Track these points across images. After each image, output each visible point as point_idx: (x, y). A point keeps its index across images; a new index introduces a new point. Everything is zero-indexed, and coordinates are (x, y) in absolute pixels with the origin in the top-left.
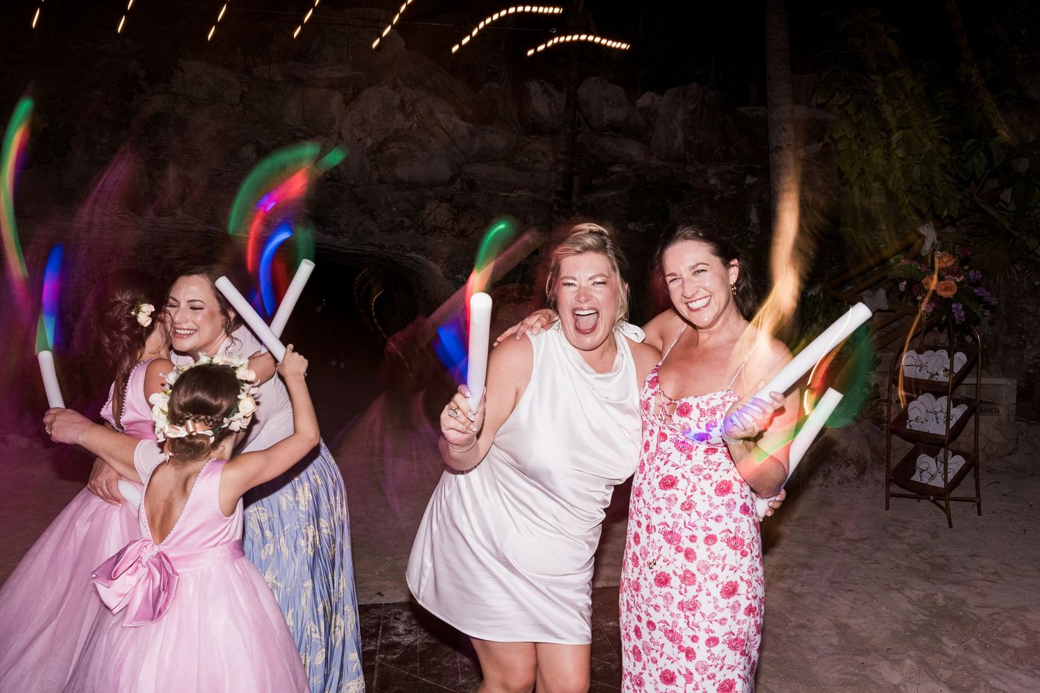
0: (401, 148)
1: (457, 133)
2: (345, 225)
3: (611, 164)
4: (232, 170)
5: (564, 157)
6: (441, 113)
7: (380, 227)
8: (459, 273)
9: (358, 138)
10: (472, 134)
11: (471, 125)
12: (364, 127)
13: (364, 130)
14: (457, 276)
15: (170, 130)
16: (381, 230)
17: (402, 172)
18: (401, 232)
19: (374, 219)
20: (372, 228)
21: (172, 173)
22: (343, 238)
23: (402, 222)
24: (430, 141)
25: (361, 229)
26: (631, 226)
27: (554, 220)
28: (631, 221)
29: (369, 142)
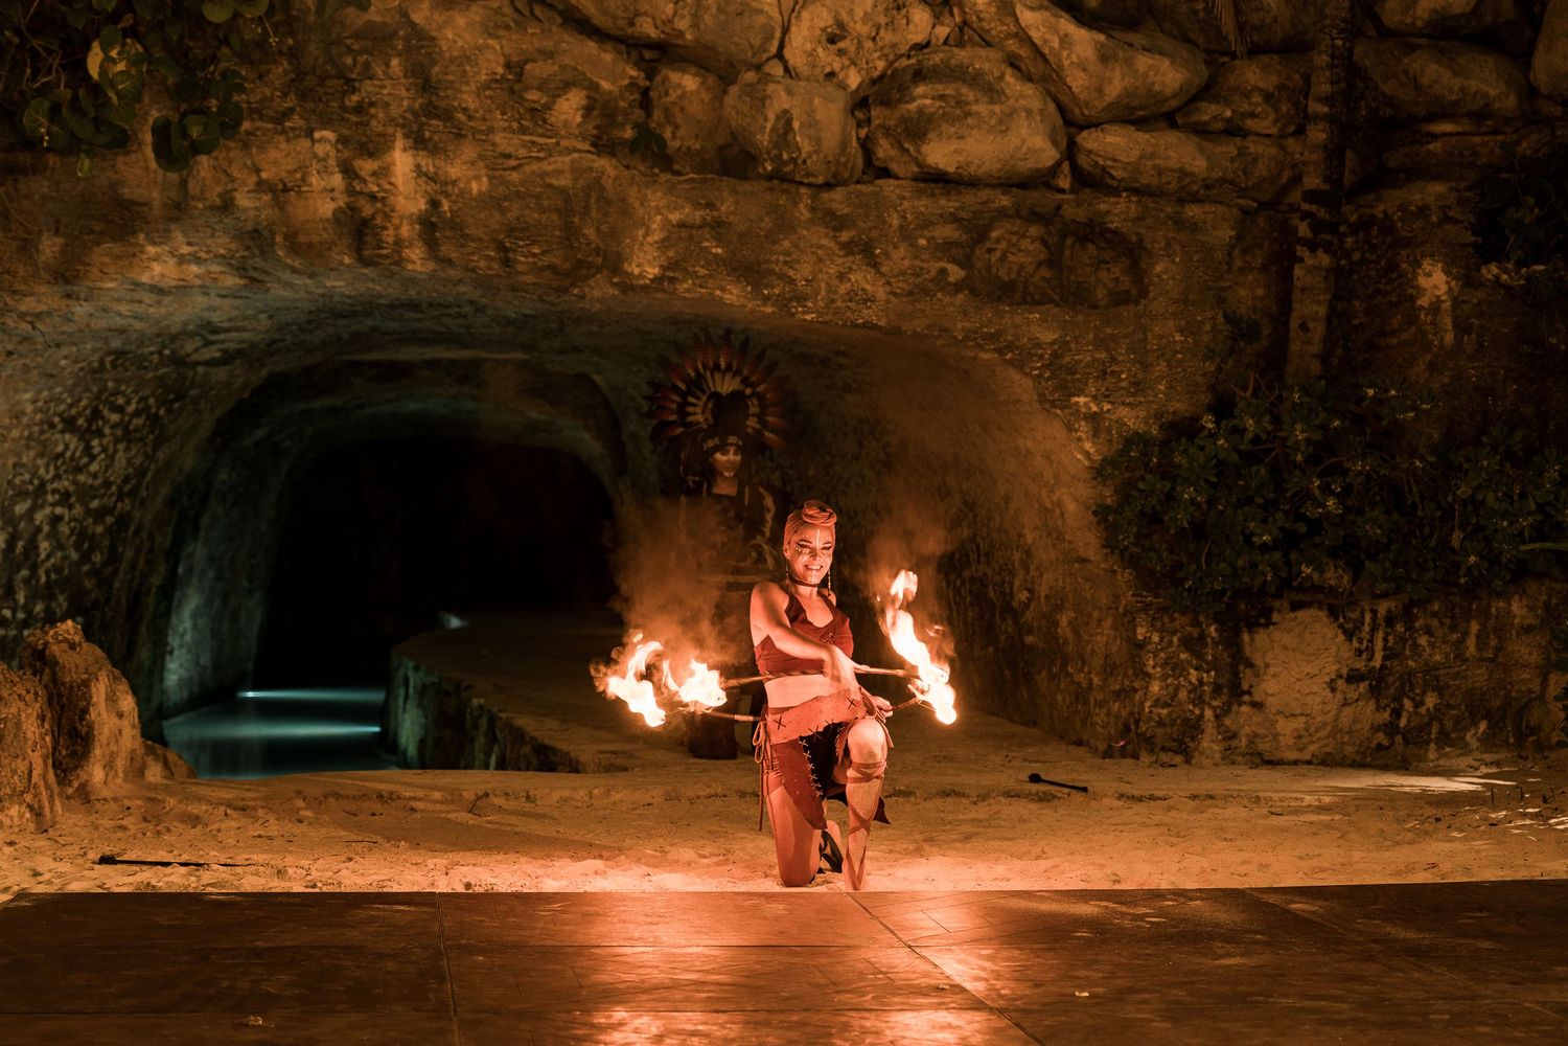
0: (942, 97)
1: (1069, 56)
2: (807, 280)
3: (1433, 117)
4: (541, 155)
5: (1326, 109)
6: (1032, 9)
7: (889, 283)
8: (1081, 392)
9: (828, 70)
10: (1104, 58)
11: (1102, 37)
12: (842, 45)
13: (841, 53)
14: (1076, 399)
15: (395, 62)
16: (892, 293)
17: (940, 154)
18: (939, 295)
19: (874, 265)
20: (868, 287)
21: (402, 161)
22: (804, 313)
23: (943, 271)
24: (1001, 77)
25: (843, 289)
26: (1491, 271)
27: (1302, 260)
28: (1487, 262)
29: (854, 80)
